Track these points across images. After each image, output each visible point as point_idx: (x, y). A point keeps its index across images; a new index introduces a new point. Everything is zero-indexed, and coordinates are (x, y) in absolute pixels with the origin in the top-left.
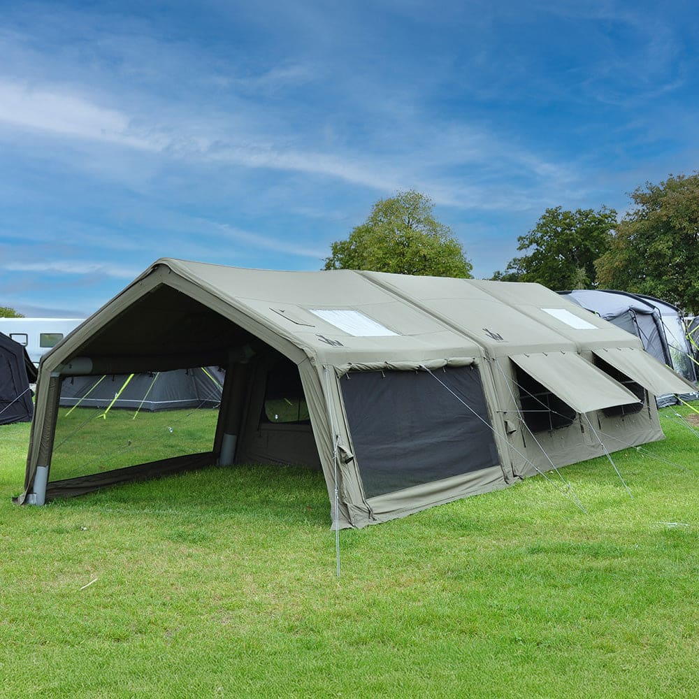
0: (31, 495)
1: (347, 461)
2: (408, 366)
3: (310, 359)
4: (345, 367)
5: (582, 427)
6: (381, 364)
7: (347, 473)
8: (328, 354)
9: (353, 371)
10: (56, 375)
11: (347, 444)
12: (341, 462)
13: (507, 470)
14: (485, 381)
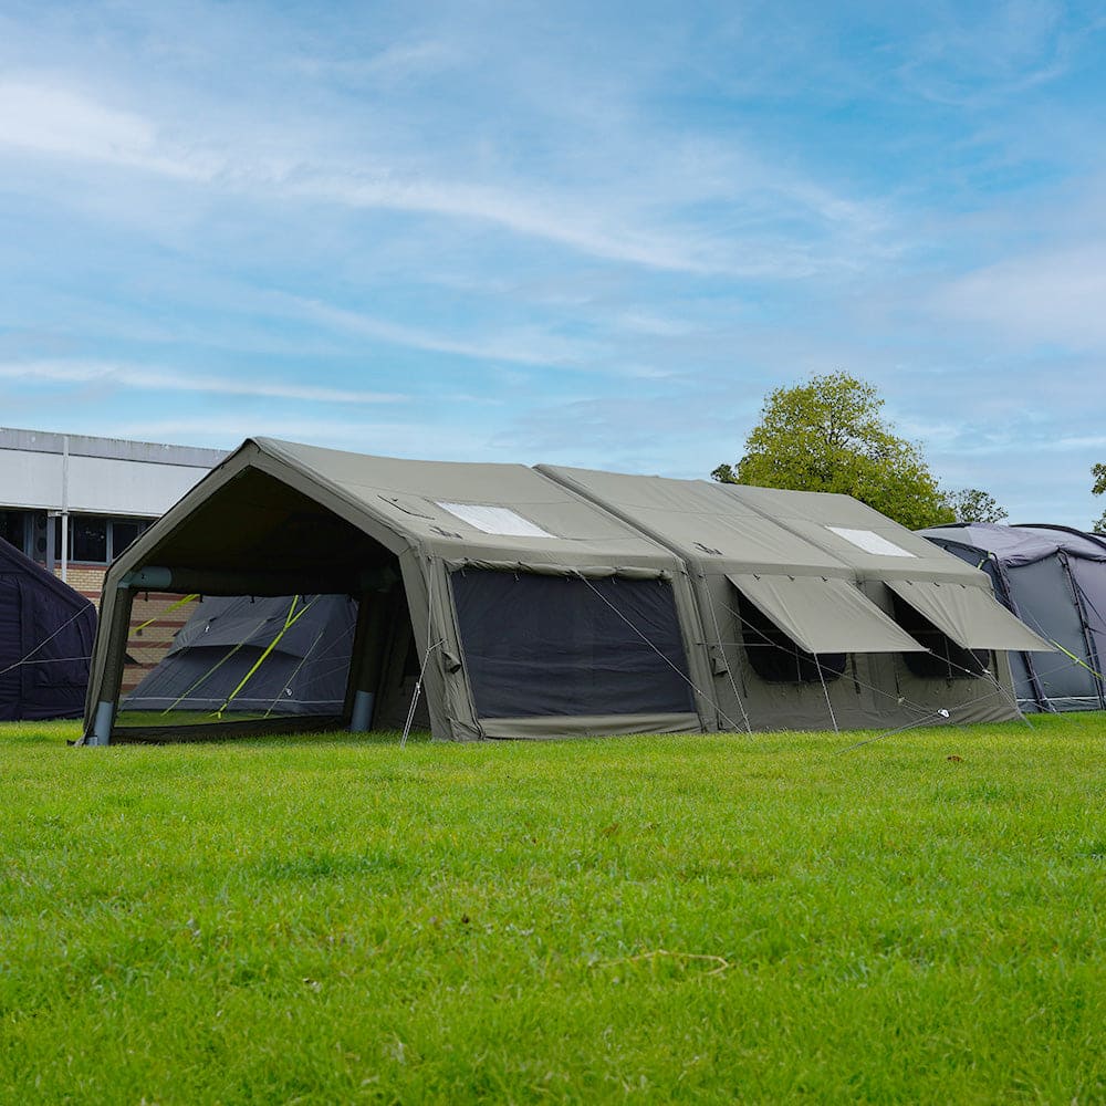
0: (91, 739)
1: (454, 669)
2: (554, 570)
3: (412, 549)
4: (460, 561)
5: (857, 684)
6: (512, 563)
7: (454, 685)
8: (436, 544)
9: (469, 569)
10: (124, 585)
11: (456, 652)
12: (446, 671)
13: (707, 720)
14: (681, 602)
